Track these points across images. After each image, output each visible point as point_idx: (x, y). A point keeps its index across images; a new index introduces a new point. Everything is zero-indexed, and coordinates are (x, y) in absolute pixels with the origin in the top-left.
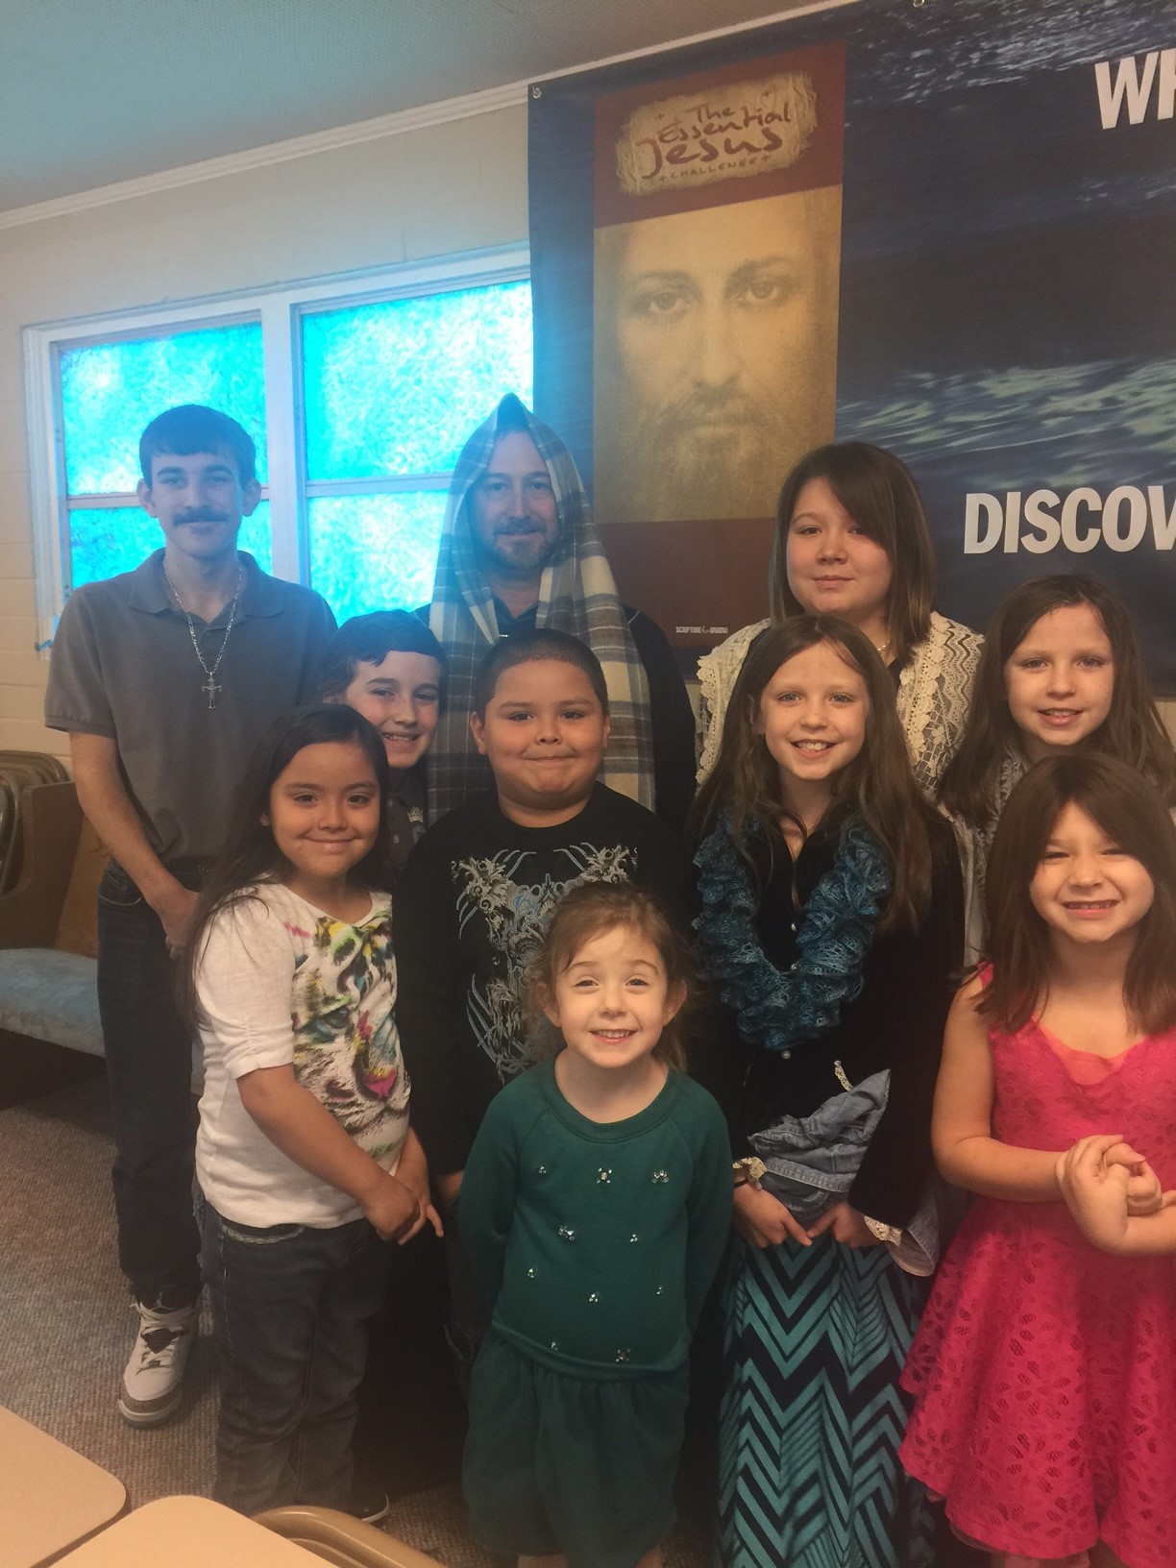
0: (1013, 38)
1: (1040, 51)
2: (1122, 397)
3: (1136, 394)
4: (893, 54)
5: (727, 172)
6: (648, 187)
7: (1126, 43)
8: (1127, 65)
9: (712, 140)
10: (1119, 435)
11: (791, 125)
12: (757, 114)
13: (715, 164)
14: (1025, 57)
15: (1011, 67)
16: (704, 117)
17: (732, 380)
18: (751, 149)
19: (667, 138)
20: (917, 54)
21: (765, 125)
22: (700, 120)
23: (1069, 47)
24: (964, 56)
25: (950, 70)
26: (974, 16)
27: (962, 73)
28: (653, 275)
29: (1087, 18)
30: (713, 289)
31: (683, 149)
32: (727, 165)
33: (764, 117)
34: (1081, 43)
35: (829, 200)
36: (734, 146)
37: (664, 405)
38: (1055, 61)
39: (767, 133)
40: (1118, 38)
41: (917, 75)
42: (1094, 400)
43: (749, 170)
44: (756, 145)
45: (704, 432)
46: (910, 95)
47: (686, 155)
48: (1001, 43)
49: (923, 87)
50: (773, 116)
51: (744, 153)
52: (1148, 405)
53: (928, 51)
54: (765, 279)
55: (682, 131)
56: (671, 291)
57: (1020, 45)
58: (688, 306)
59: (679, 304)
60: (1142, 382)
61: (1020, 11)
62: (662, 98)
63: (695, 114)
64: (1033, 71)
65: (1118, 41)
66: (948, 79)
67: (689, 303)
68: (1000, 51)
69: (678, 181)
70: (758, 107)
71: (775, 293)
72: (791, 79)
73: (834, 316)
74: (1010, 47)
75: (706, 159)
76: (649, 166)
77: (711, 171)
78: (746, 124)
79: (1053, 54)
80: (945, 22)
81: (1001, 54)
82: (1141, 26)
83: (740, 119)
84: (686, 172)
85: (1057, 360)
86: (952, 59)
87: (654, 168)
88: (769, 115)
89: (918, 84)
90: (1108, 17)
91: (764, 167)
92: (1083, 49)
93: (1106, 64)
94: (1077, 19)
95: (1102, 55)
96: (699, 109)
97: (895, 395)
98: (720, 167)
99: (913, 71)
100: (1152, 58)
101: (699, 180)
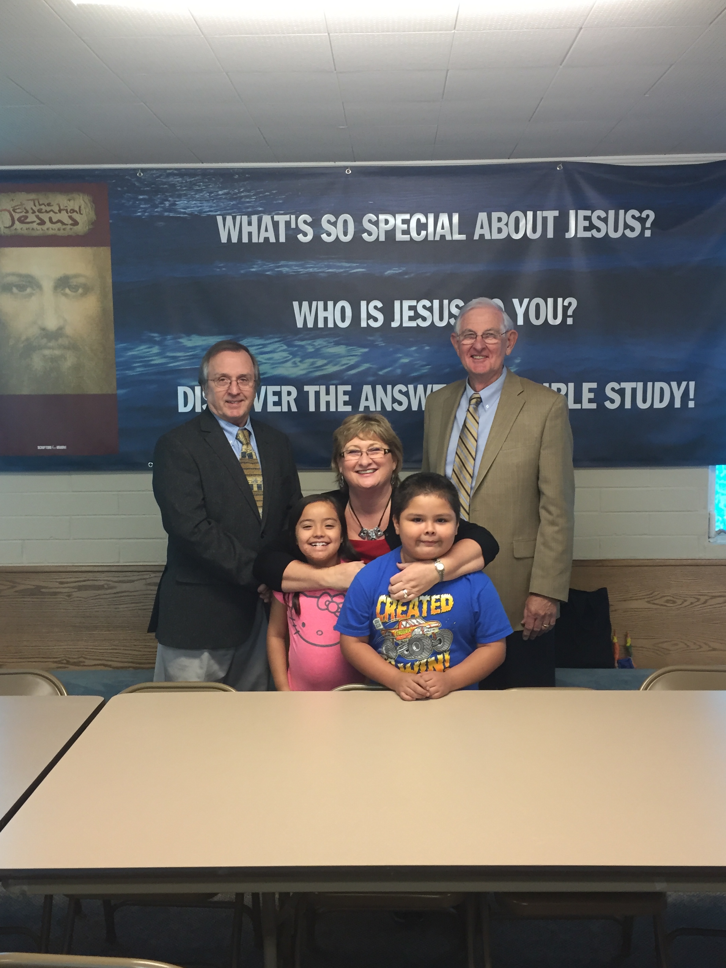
0: (183, 198)
1: (195, 206)
4: (129, 195)
5: (51, 232)
6: (7, 232)
7: (228, 210)
8: (229, 219)
9: (41, 216)
11: (83, 216)
12: (65, 208)
13: (45, 227)
14: (188, 207)
15: (182, 210)
16: (37, 204)
17: (61, 329)
18: (63, 223)
19: (18, 211)
20: (141, 197)
21: (70, 214)
22: (35, 205)
23: (205, 207)
24: (162, 202)
25: (157, 207)
26: (165, 186)
27: (162, 209)
28: (13, 274)
29: (212, 197)
30: (48, 285)
31: (27, 217)
32: (50, 229)
33: (69, 210)
34: (211, 207)
35: (105, 252)
36: (54, 221)
37: (24, 338)
38: (201, 212)
39: (70, 217)
40: (225, 207)
41: (141, 206)
43: (61, 233)
44: (66, 222)
45: (47, 352)
46: (139, 214)
47: (28, 220)
48: (177, 200)
49: (145, 212)
50: (73, 211)
51: (59, 225)
53: (146, 197)
54: (75, 284)
55: (25, 209)
56: (24, 283)
57: (186, 202)
58: (34, 292)
59: (29, 290)
62: (14, 192)
63: (32, 203)
64: (191, 214)
65: (225, 209)
66: (156, 210)
67: (35, 290)
68: (177, 203)
69: (25, 232)
70: (65, 205)
71: (80, 291)
72: (81, 197)
73: (110, 305)
74: (182, 202)
75: (39, 224)
76: (8, 223)
77: (42, 230)
78: (60, 212)
79: (200, 208)
80: (153, 186)
81: (177, 204)
82: (233, 204)
83: (56, 209)
84: (29, 229)
86: (157, 203)
87: (11, 224)
88: (71, 210)
89: (143, 210)
90: (221, 198)
91: (71, 233)
92: (211, 209)
93: (221, 217)
94: (208, 197)
95: (218, 213)
96: (34, 200)
97: (143, 342)
98: (48, 229)
99: (140, 204)
100: (238, 218)
101: (35, 233)
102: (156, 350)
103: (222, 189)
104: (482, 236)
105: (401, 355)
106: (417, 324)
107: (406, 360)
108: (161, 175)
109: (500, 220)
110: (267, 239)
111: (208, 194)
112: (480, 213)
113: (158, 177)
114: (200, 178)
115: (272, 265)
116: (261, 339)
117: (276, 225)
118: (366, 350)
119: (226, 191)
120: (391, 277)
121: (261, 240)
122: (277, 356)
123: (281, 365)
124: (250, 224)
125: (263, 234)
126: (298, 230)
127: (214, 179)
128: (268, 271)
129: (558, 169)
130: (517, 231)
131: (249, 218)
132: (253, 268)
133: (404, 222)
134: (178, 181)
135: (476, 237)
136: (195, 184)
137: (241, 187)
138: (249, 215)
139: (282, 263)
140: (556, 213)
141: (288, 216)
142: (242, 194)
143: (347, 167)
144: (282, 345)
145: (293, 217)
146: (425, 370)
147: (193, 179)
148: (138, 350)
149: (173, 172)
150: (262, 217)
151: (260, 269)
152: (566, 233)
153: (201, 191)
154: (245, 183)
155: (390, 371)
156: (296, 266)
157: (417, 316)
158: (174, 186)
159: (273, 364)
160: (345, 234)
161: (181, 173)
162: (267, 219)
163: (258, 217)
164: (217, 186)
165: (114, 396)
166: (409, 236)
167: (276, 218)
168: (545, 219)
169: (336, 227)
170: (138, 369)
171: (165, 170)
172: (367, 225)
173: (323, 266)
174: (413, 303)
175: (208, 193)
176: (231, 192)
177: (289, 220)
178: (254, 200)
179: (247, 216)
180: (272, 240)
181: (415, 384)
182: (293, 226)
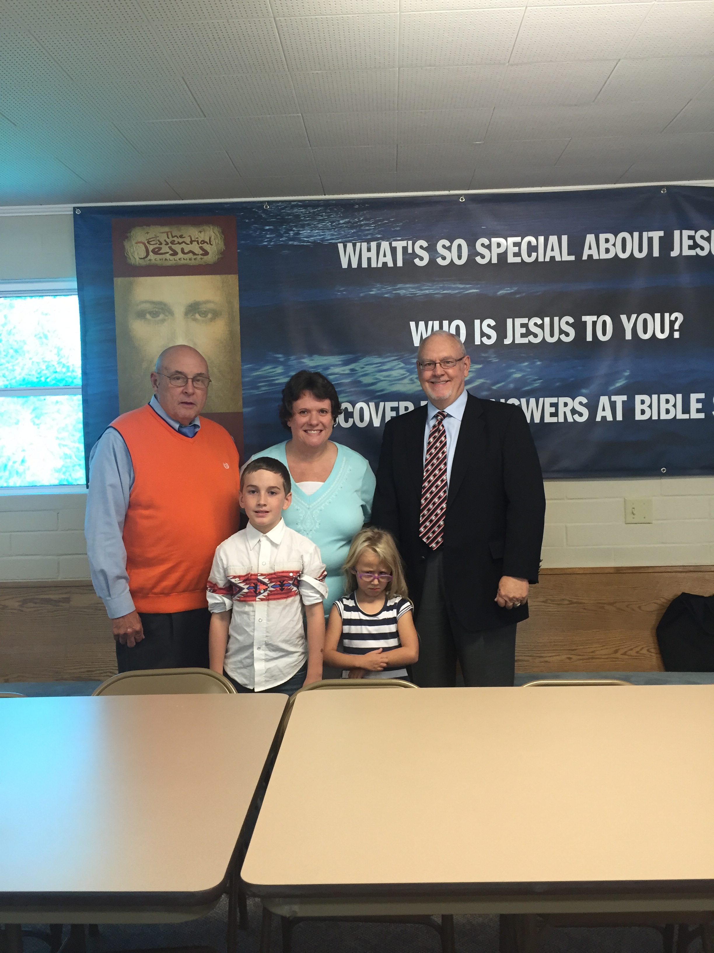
0: (306, 228)
1: (317, 235)
2: (357, 369)
3: (363, 368)
4: (256, 226)
5: (183, 262)
6: (143, 263)
7: (348, 238)
8: (350, 246)
9: (173, 247)
10: (357, 383)
11: (213, 246)
12: (197, 240)
13: (177, 257)
14: (311, 236)
15: (305, 239)
16: (170, 236)
18: (194, 254)
19: (152, 243)
20: (267, 228)
21: (201, 245)
22: (168, 238)
23: (328, 235)
24: (287, 231)
25: (282, 237)
26: (290, 217)
27: (286, 238)
28: (147, 302)
29: (334, 226)
30: (179, 311)
31: (160, 249)
32: (181, 259)
33: (200, 242)
34: (333, 235)
35: (233, 280)
36: (186, 251)
38: (323, 240)
39: (201, 248)
41: (268, 236)
42: (346, 369)
43: (193, 262)
44: (197, 253)
46: (265, 243)
47: (161, 252)
48: (301, 229)
49: (271, 241)
50: (204, 242)
51: (191, 255)
52: (367, 372)
53: (271, 227)
54: (205, 310)
55: (159, 241)
56: (157, 310)
57: (309, 231)
58: (166, 318)
59: (161, 316)
60: (364, 363)
61: (308, 219)
62: (148, 225)
63: (165, 235)
64: (314, 242)
65: (346, 236)
66: (281, 239)
67: (167, 316)
68: (301, 232)
69: (159, 262)
70: (196, 237)
71: (210, 316)
72: (212, 229)
74: (305, 231)
75: (171, 255)
76: (143, 254)
77: (175, 260)
78: (191, 243)
79: (322, 237)
80: (278, 217)
81: (301, 234)
82: (354, 232)
83: (188, 240)
84: (162, 259)
85: (332, 354)
86: (282, 232)
87: (145, 254)
88: (202, 241)
89: (268, 239)
90: (342, 227)
91: (202, 262)
92: (334, 237)
93: (342, 244)
94: (330, 226)
95: (340, 240)
96: (167, 233)
97: (267, 363)
98: (180, 259)
99: (266, 234)
100: (358, 245)
101: (169, 263)
102: (280, 370)
103: (343, 218)
104: (590, 256)
105: (514, 370)
106: (529, 341)
107: (518, 375)
108: (286, 207)
109: (607, 241)
110: (385, 264)
111: (330, 224)
112: (588, 235)
113: (283, 209)
114: (322, 209)
115: (389, 288)
116: (379, 357)
117: (394, 251)
118: (480, 366)
119: (346, 220)
120: (503, 296)
121: (380, 265)
122: (395, 373)
123: (400, 382)
124: (369, 250)
125: (382, 259)
126: (414, 255)
127: (335, 209)
128: (387, 293)
129: (662, 192)
130: (624, 250)
131: (368, 245)
132: (373, 291)
133: (515, 244)
134: (302, 212)
135: (585, 257)
136: (318, 215)
137: (361, 216)
138: (368, 241)
139: (399, 286)
140: (661, 233)
141: (406, 242)
142: (362, 223)
143: (461, 195)
144: (400, 363)
145: (410, 243)
146: (537, 384)
147: (316, 210)
148: (262, 371)
149: (296, 204)
150: (381, 244)
151: (378, 292)
152: (671, 252)
153: (323, 221)
154: (365, 212)
155: (503, 386)
156: (413, 288)
157: (529, 333)
158: (297, 217)
159: (390, 381)
160: (460, 257)
161: (305, 204)
162: (385, 245)
163: (377, 243)
164: (339, 215)
165: (241, 413)
166: (520, 258)
167: (394, 244)
168: (650, 240)
169: (450, 251)
170: (264, 389)
171: (290, 201)
172: (479, 249)
173: (438, 287)
174: (525, 320)
175: (330, 222)
176: (351, 221)
177: (406, 246)
178: (373, 227)
179: (366, 243)
180: (390, 264)
181: (527, 398)
182: (410, 251)
